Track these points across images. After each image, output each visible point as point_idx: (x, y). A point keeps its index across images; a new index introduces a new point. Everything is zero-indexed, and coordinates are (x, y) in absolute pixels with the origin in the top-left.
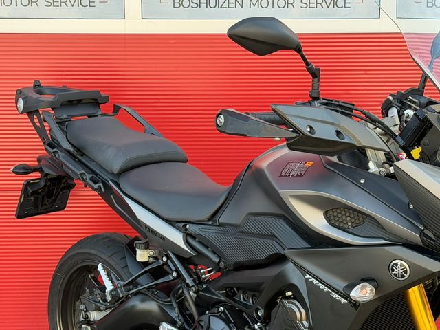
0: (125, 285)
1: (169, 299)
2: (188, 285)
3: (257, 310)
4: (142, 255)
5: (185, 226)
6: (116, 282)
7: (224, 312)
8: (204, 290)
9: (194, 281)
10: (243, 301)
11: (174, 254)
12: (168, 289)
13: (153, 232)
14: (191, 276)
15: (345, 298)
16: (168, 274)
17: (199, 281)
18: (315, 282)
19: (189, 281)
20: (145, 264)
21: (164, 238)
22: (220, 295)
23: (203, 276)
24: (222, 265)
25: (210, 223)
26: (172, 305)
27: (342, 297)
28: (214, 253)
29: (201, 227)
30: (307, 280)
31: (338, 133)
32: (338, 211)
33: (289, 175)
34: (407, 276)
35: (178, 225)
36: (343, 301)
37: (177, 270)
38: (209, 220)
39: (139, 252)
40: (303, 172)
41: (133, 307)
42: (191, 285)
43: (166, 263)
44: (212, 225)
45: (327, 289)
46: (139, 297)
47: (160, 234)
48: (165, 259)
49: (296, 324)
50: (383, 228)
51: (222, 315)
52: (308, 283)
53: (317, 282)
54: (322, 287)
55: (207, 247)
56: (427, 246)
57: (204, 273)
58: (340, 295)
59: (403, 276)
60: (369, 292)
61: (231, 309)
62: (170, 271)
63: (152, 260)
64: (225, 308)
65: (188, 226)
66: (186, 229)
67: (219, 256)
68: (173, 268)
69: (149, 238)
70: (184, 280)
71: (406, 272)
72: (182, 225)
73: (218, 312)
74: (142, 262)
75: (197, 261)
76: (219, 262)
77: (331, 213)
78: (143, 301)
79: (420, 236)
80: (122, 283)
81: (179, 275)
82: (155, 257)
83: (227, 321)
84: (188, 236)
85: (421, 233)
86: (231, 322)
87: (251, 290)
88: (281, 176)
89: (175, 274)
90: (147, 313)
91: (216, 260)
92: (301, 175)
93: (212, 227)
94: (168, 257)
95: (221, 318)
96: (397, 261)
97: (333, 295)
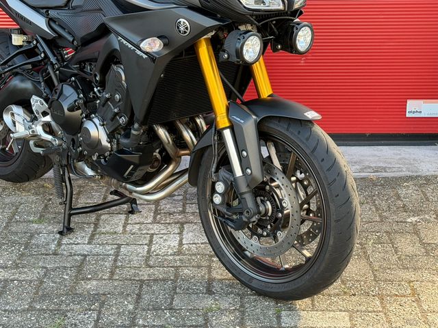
0: (2, 65)
1: (38, 77)
2: (52, 64)
3: (96, 76)
4: (17, 40)
5: (47, 11)
7: (75, 81)
8: (64, 67)
9: (57, 60)
10: (89, 71)
11: (40, 37)
12: (39, 67)
13: (22, 18)
14: (54, 55)
16: (37, 55)
17: (61, 59)
18: (125, 42)
19: (53, 60)
20: (20, 47)
21: (31, 23)
22: (75, 68)
23: (66, 56)
24: (75, 43)
25: (67, 8)
26: (40, 81)
28: (70, 33)
29: (59, 11)
30: (119, 41)
34: (188, 32)
35: (42, 11)
36: (145, 56)
37: (44, 52)
38: (65, 6)
39: (14, 36)
41: (15, 86)
42: (54, 63)
43: (36, 47)
45: (133, 48)
46: (18, 77)
48: (35, 42)
49: (122, 84)
54: (130, 46)
55: (64, 29)
56: (204, 7)
57: (67, 54)
58: (141, 51)
59: (185, 32)
61: (83, 80)
62: (39, 53)
63: (25, 44)
64: (76, 78)
65: (49, 12)
66: (48, 15)
67: (73, 36)
68: (42, 50)
69: (24, 26)
70: (49, 59)
71: (187, 28)
72: (45, 10)
73: (70, 81)
74: (17, 46)
75: (60, 43)
76: (73, 41)
78: (22, 81)
81: (46, 57)
82: (29, 42)
83: (76, 88)
84: (50, 21)
86: (80, 89)
89: (43, 55)
90: (24, 91)
91: (71, 39)
94: (38, 42)
95: (71, 85)
96: (181, 20)
97: (137, 52)
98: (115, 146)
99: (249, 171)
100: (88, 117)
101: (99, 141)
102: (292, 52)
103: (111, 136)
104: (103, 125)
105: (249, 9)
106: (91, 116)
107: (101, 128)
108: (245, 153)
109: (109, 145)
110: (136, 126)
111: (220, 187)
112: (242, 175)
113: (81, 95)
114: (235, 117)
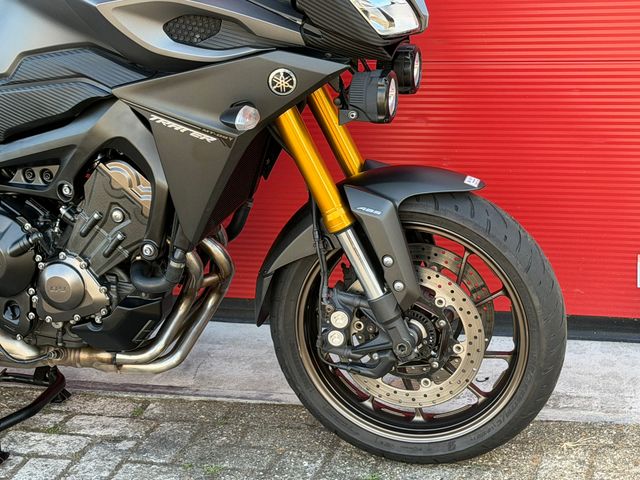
3: (60, 187)
10: (25, 182)
15: (212, 135)
18: (166, 123)
27: (208, 134)
36: (211, 139)
45: (186, 129)
49: (128, 192)
50: (253, 34)
53: (169, 122)
54: (178, 127)
56: (310, 45)
58: (203, 132)
71: (291, 83)
79: (301, 33)
85: (301, 29)
86: (17, 215)
87: (37, 164)
96: (279, 71)
97: (195, 134)
98: (114, 296)
99: (399, 285)
101: (86, 294)
104: (87, 268)
105: (383, 37)
107: (85, 273)
108: (389, 260)
109: (106, 297)
110: (179, 254)
111: (340, 319)
112: (381, 294)
113: (28, 226)
114: (364, 209)
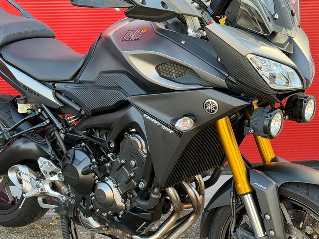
0: (10, 131)
1: (44, 140)
2: (59, 130)
3: (110, 143)
4: (23, 108)
5: (54, 84)
6: (3, 129)
7: (85, 147)
8: (70, 132)
9: (63, 126)
10: (99, 138)
11: (46, 106)
12: (43, 133)
13: (30, 90)
14: (60, 122)
15: (172, 130)
16: (42, 121)
17: (66, 125)
18: (150, 119)
19: (59, 125)
20: (25, 114)
21: (38, 95)
22: (82, 134)
23: (70, 122)
24: (83, 112)
25: (73, 81)
26: (46, 144)
27: (170, 129)
28: (77, 103)
29: (66, 84)
30: (144, 118)
31: (163, 4)
32: (166, 66)
33: (129, 40)
34: (216, 111)
35: (48, 84)
36: (171, 132)
37: (50, 118)
38: (72, 79)
39: (19, 105)
40: (139, 37)
41: (18, 147)
42: (60, 129)
43: (41, 114)
44: (75, 83)
45: (159, 124)
46: (22, 140)
47: (35, 92)
48: (40, 110)
49: (138, 152)
50: (199, 77)
51: (84, 149)
52: (146, 120)
53: (152, 119)
54: (156, 122)
56: (231, 88)
57: (70, 120)
58: (168, 127)
59: (213, 111)
60: (189, 123)
61: (91, 144)
62: (44, 119)
63: (30, 111)
64: (86, 144)
65: (56, 85)
66: (55, 87)
67: (80, 106)
68: (47, 117)
69: (27, 94)
70: (55, 125)
71: (215, 108)
72: (51, 84)
73: (81, 147)
74: (22, 113)
75: (64, 110)
76: (81, 110)
77: (161, 67)
78: (25, 142)
79: (226, 81)
80: (8, 129)
81: (52, 122)
82: (32, 110)
83: (87, 153)
84: (57, 92)
85: (227, 79)
86: (91, 154)
87: (105, 130)
88: (123, 40)
89: (48, 121)
90: (29, 152)
91: (78, 108)
92: (138, 39)
93: (75, 85)
94: (43, 109)
95: (82, 150)
96: (209, 100)
97: (164, 127)
98: (128, 205)
99: (272, 232)
100: (102, 180)
101: (114, 202)
102: (300, 122)
103: (124, 196)
104: (117, 187)
105: (274, 90)
106: (105, 179)
107: (115, 190)
108: (268, 217)
109: (123, 205)
110: (156, 190)
112: (263, 235)
113: (94, 160)
114: (257, 184)
